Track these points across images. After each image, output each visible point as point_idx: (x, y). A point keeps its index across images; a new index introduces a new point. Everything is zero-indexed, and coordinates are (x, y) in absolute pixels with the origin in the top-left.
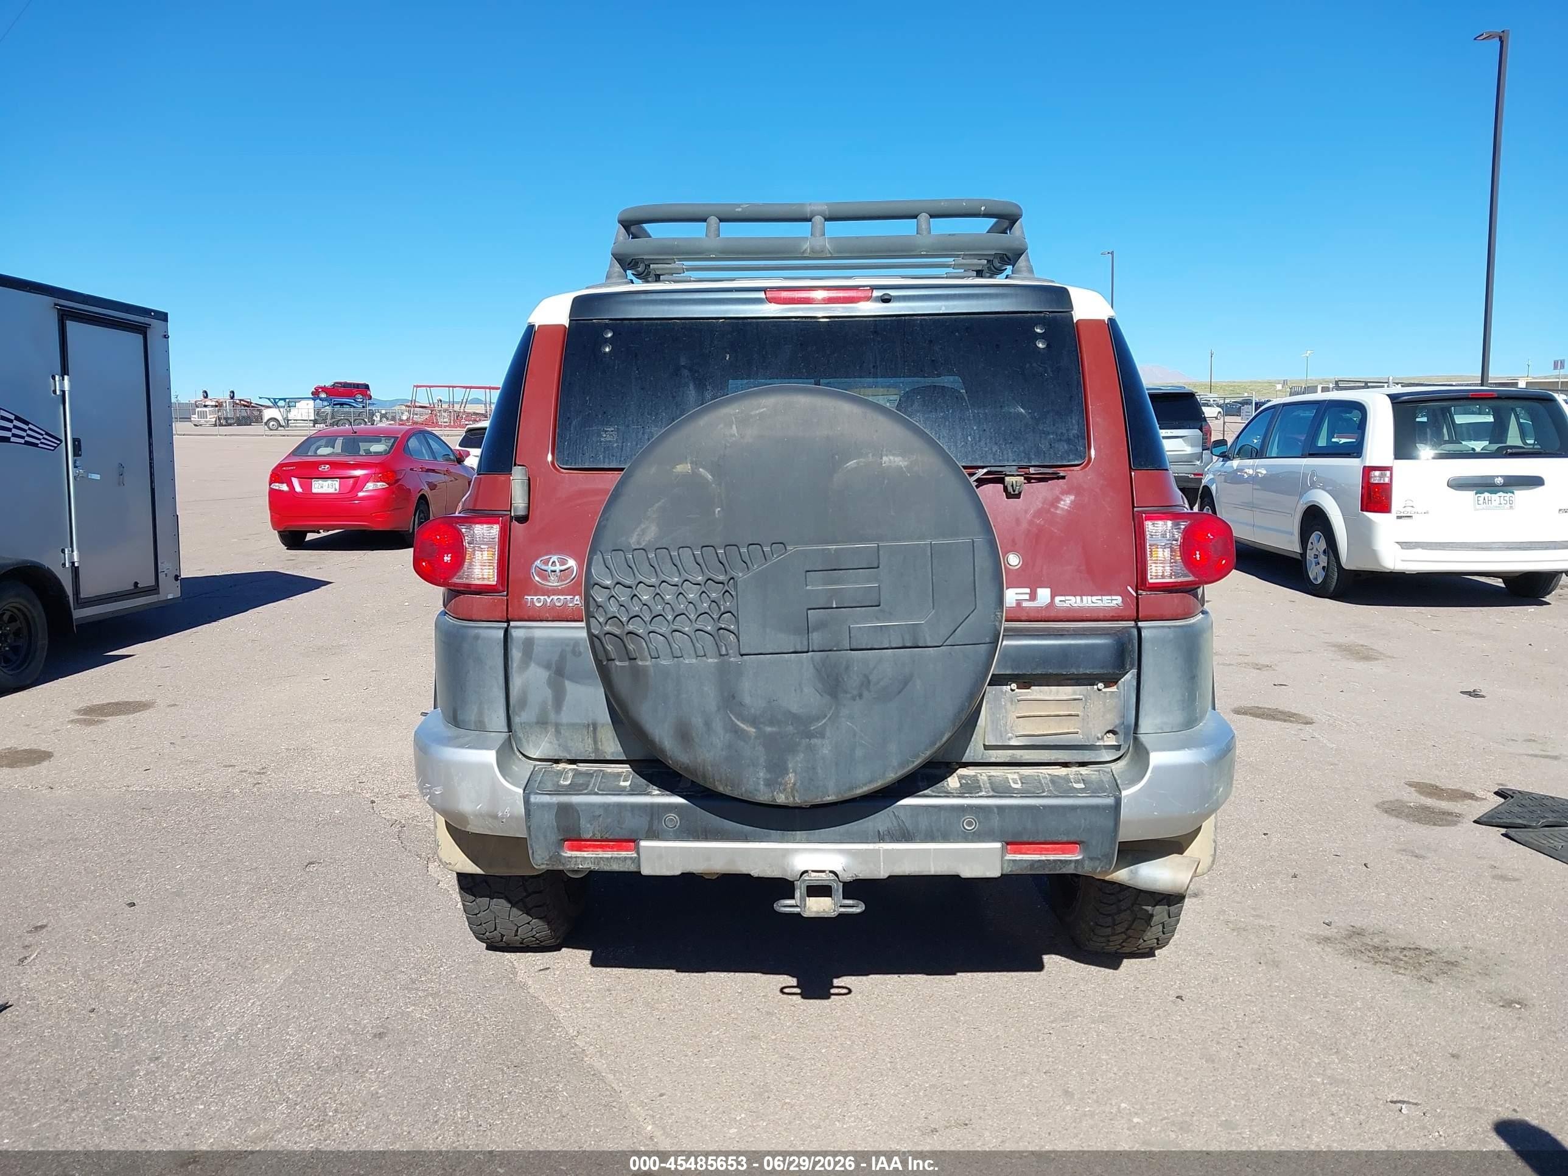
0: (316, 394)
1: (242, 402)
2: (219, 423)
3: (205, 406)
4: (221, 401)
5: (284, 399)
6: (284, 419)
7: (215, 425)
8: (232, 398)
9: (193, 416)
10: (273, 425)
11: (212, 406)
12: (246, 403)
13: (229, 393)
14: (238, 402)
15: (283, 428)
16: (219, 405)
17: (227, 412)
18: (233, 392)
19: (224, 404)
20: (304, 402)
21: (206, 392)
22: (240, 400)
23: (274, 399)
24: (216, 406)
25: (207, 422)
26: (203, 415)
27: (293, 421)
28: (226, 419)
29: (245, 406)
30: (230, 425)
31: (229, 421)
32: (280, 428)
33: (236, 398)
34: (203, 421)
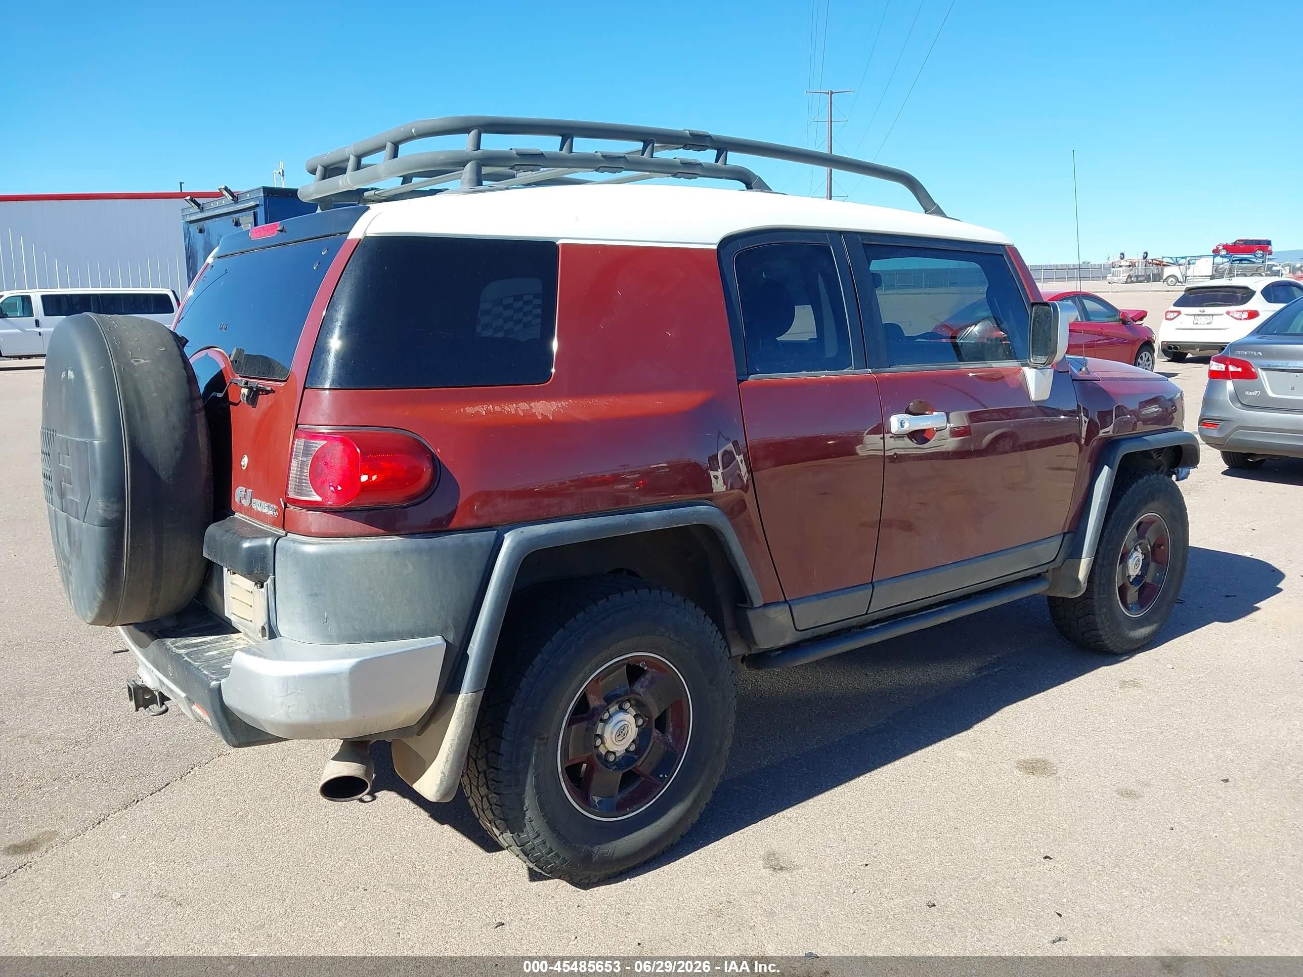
0: (1216, 252)
1: (1154, 261)
2: (1130, 280)
3: (1120, 266)
4: (1135, 261)
5: (1185, 258)
6: (1183, 276)
7: (1126, 282)
8: (1145, 258)
9: (1109, 275)
10: (1172, 281)
11: (1126, 266)
12: (1158, 262)
13: (1143, 254)
14: (1150, 261)
15: (1180, 284)
16: (1132, 265)
17: (1138, 271)
18: (1146, 253)
19: (1137, 264)
20: (1203, 259)
21: (1123, 254)
22: (1153, 260)
23: (1176, 258)
24: (1130, 266)
25: (1120, 280)
26: (1117, 274)
27: (1191, 278)
28: (1137, 277)
29: (1157, 264)
30: (1141, 282)
31: (1139, 279)
32: (1178, 284)
33: (1148, 258)
34: (1116, 279)
